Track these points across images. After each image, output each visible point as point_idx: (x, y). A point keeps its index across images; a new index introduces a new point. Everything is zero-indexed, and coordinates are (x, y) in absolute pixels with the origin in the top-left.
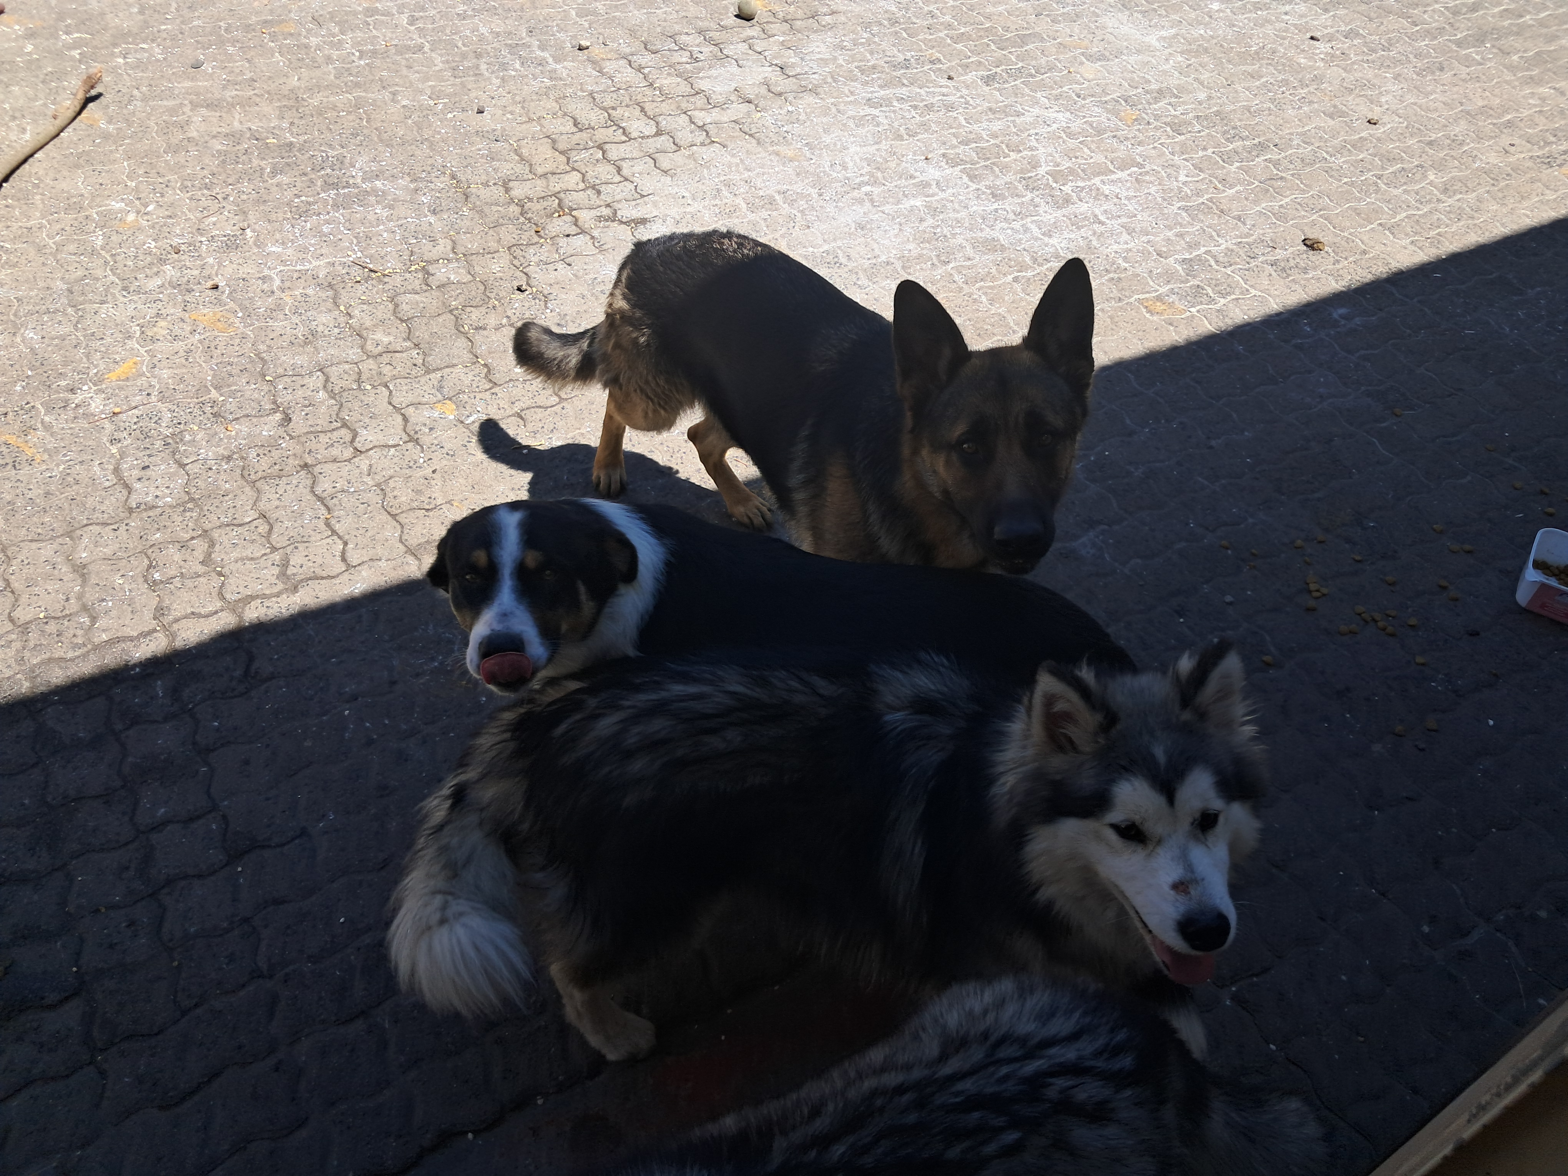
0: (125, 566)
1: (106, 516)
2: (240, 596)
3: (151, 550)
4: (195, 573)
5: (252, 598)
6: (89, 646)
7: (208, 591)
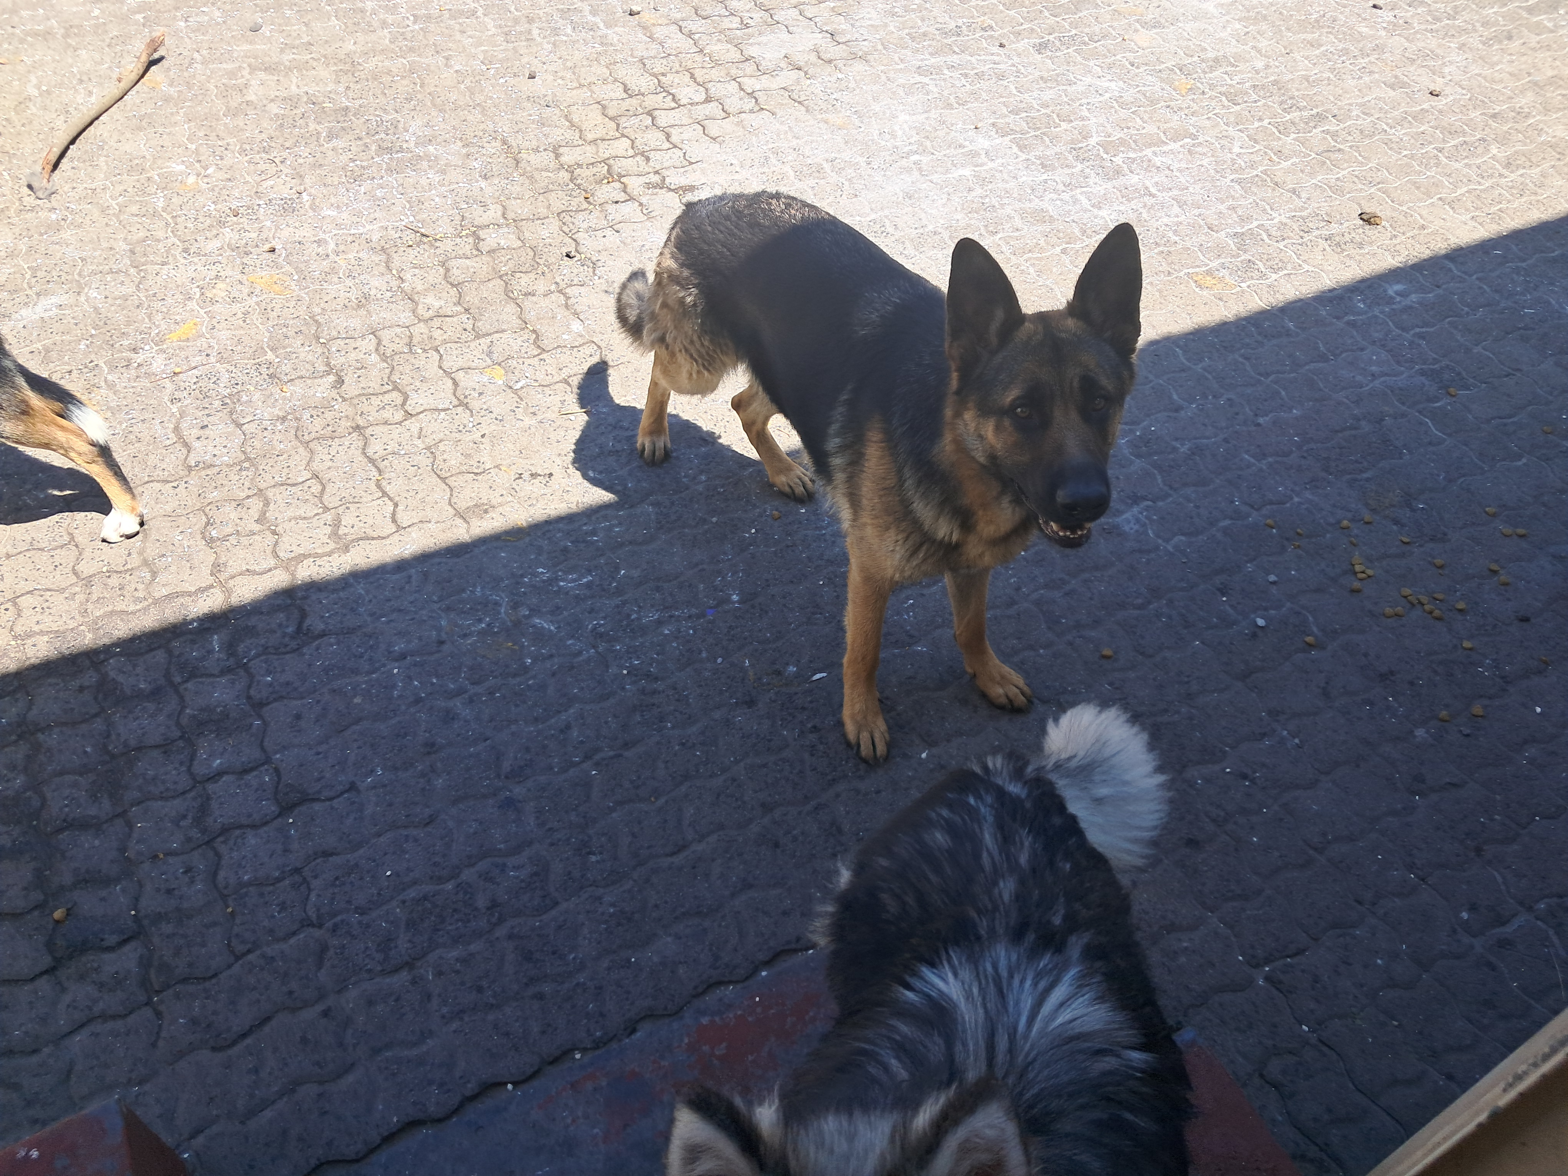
0: (184, 523)
1: (166, 473)
2: (293, 555)
3: (209, 508)
4: (250, 531)
5: (305, 556)
6: (150, 601)
7: (262, 549)
